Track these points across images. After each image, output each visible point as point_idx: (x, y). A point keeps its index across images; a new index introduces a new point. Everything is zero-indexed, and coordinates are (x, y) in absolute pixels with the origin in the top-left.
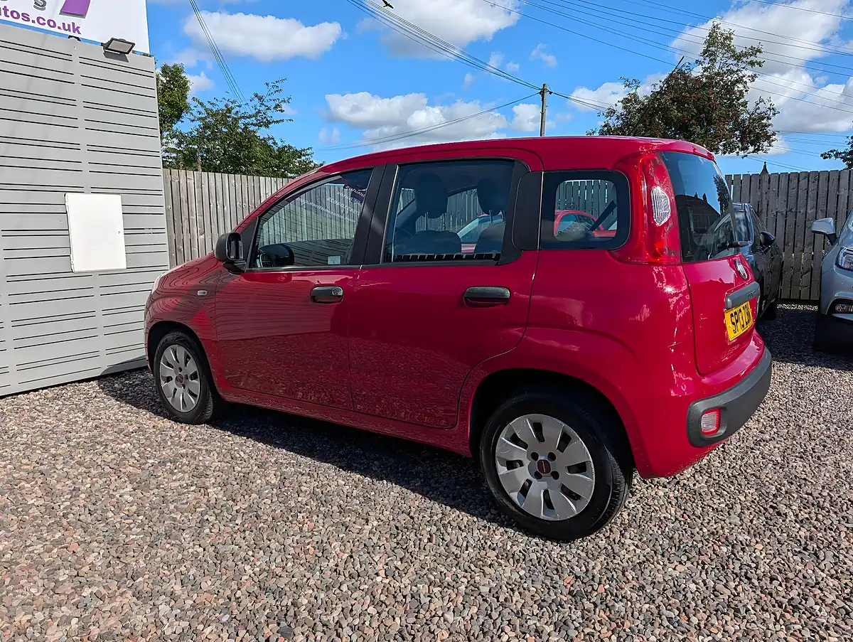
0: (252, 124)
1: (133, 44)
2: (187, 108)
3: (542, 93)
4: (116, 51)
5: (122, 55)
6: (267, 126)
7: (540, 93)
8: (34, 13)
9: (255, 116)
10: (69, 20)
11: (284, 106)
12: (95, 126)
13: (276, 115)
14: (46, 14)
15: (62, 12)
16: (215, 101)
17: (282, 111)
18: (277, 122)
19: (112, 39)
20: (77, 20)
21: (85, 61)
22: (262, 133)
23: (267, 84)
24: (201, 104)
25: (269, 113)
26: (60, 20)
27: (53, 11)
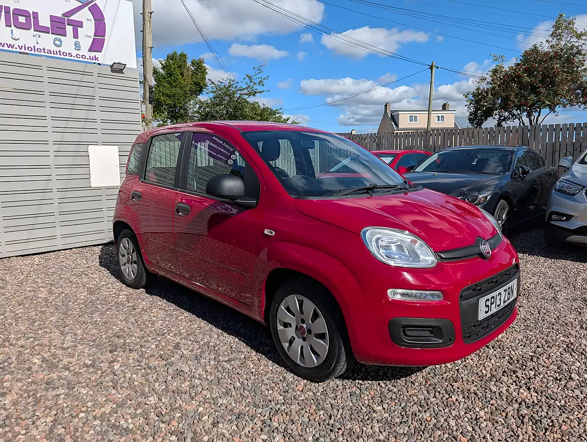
0: (245, 94)
1: (126, 65)
2: (206, 85)
3: (431, 68)
4: (118, 69)
5: (121, 71)
6: (254, 95)
7: (430, 68)
8: (74, 53)
9: (247, 88)
10: (93, 54)
11: (265, 82)
12: (105, 110)
13: (259, 88)
14: (81, 53)
15: (89, 51)
16: (222, 81)
17: (263, 85)
18: (261, 92)
19: (114, 63)
20: (97, 54)
21: (100, 75)
22: (251, 99)
23: (254, 68)
24: (213, 83)
25: (255, 87)
26: (88, 54)
27: (84, 50)
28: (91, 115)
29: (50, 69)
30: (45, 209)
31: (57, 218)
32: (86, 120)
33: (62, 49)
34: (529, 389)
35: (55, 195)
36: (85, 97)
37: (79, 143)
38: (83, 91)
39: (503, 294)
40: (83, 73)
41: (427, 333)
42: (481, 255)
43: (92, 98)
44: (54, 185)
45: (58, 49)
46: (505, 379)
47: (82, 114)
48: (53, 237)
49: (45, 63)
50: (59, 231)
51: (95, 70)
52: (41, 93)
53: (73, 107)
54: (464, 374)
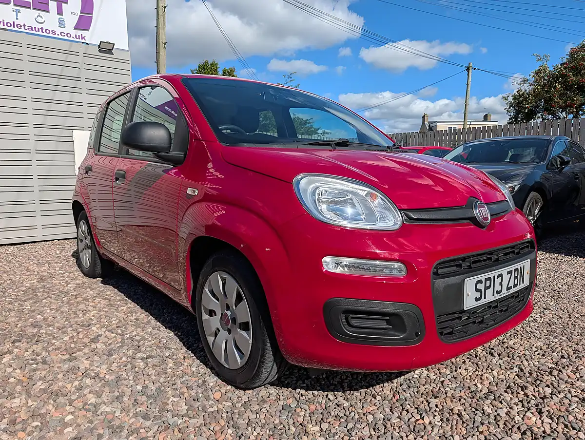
1: (114, 44)
3: (468, 69)
4: (106, 49)
5: (110, 51)
7: (466, 70)
8: (58, 30)
10: (79, 33)
14: (65, 31)
19: (101, 42)
20: (84, 33)
21: (86, 55)
26: (74, 33)
27: (70, 28)
28: (77, 98)
29: (30, 46)
30: (24, 197)
31: (38, 207)
32: (70, 103)
33: (45, 27)
34: (540, 413)
35: (36, 182)
36: (70, 78)
37: (62, 127)
38: (68, 72)
39: (506, 277)
40: (68, 52)
41: (383, 324)
42: (473, 220)
43: (77, 79)
44: (35, 171)
45: (40, 26)
46: (508, 397)
47: (66, 97)
48: (32, 227)
49: (25, 40)
50: (39, 221)
51: (82, 49)
52: (20, 72)
53: (56, 88)
54: (451, 388)
